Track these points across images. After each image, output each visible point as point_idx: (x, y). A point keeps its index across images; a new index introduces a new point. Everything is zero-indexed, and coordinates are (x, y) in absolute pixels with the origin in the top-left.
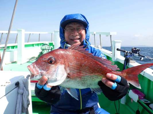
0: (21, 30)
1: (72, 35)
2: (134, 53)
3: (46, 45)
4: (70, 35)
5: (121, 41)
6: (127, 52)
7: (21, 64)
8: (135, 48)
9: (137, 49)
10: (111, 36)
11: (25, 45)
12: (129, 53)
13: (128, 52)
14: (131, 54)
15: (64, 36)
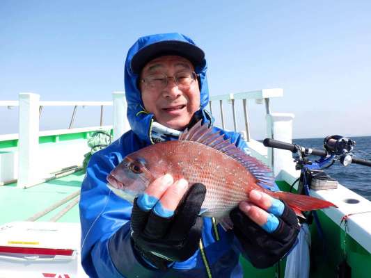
0: (27, 96)
1: (165, 95)
2: (332, 154)
3: (101, 134)
4: (159, 97)
5: (293, 115)
6: (307, 151)
7: (25, 188)
8: (336, 137)
9: (340, 140)
10: (267, 100)
11: (40, 138)
12: (313, 154)
13: (310, 151)
14: (323, 156)
15: (141, 97)
